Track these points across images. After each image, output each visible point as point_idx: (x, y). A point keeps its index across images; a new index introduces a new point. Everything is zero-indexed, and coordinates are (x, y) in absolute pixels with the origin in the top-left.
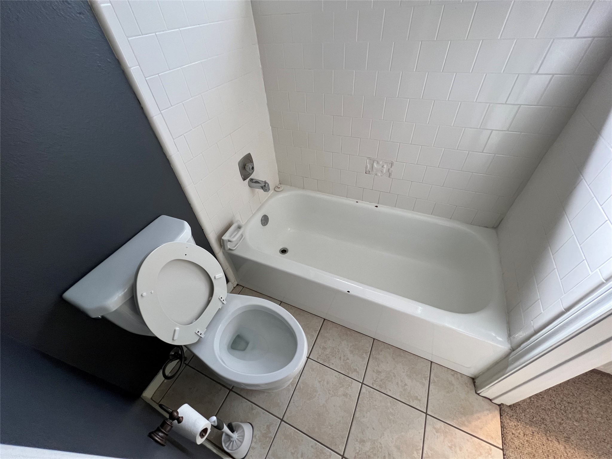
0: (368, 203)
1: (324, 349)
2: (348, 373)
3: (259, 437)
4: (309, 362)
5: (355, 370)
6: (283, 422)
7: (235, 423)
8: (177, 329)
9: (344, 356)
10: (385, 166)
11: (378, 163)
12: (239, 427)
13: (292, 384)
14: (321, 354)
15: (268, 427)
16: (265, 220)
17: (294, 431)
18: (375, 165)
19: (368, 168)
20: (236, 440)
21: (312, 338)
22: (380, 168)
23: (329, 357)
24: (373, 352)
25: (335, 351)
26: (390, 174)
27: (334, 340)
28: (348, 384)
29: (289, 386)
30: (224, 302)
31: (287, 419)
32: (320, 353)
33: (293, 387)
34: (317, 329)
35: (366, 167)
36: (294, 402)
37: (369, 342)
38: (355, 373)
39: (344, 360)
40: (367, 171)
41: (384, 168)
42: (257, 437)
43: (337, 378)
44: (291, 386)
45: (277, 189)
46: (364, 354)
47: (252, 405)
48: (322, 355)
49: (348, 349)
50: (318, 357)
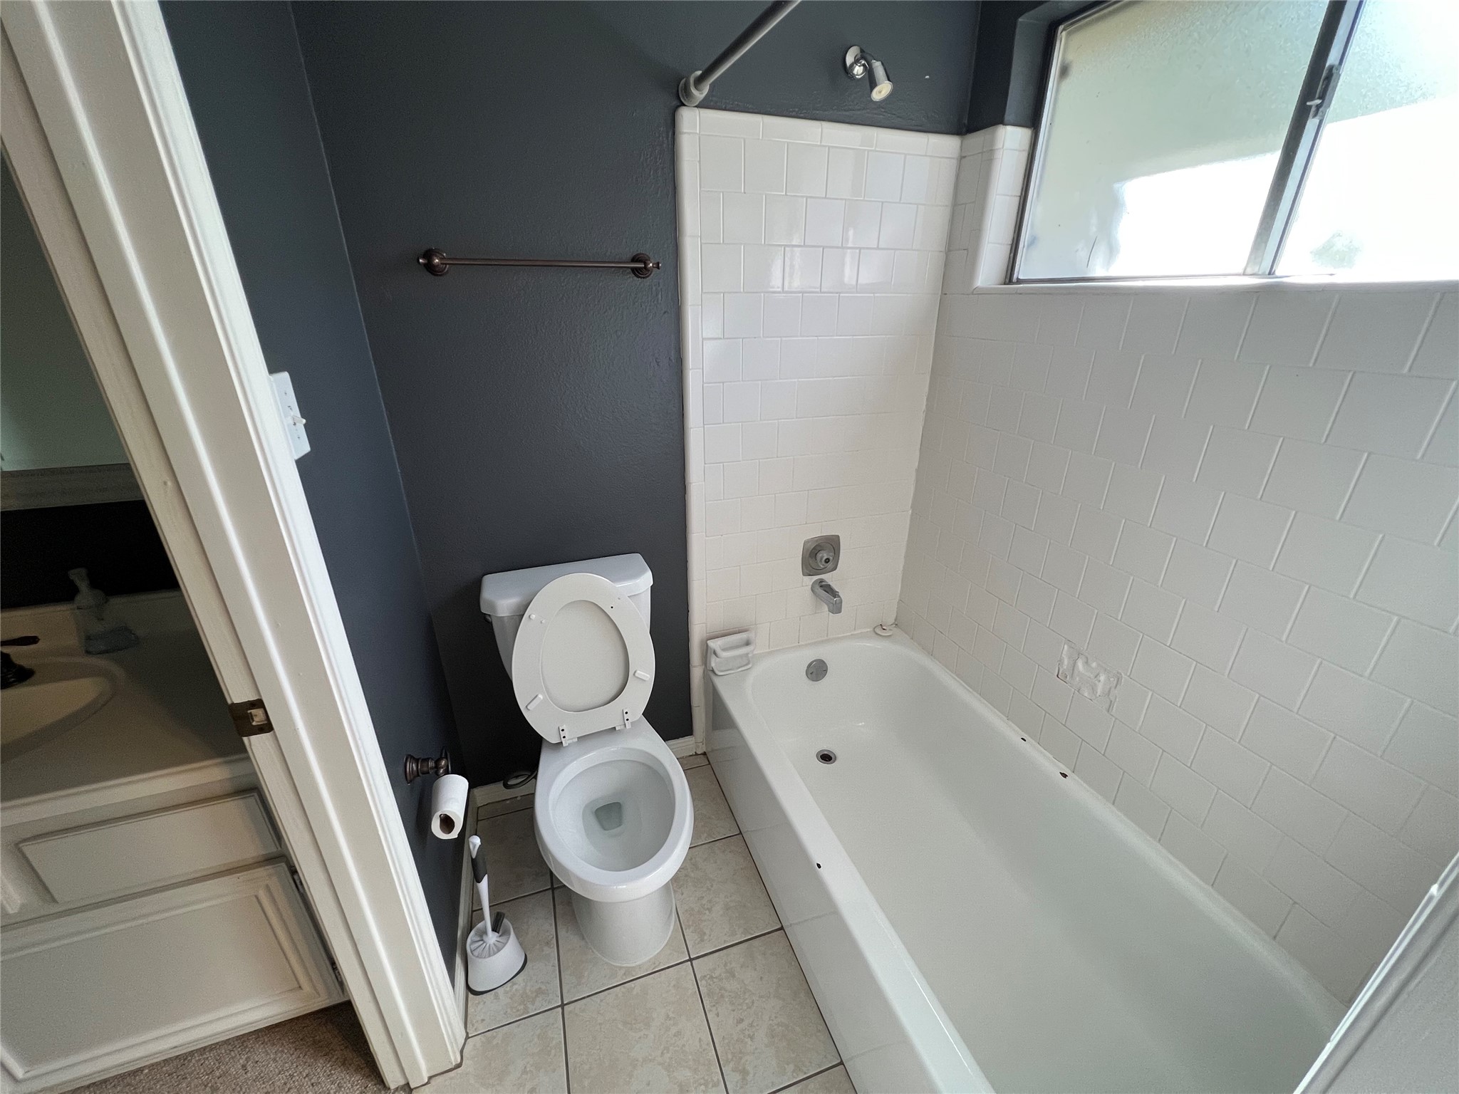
0: (1051, 756)
1: (731, 974)
2: (728, 1062)
3: (516, 990)
4: (684, 967)
5: (744, 1073)
6: (560, 1009)
7: (509, 923)
8: (540, 696)
9: (751, 1025)
10: (1102, 678)
11: (1087, 662)
12: (506, 933)
13: (628, 971)
14: (716, 978)
15: (539, 992)
16: (817, 670)
17: (560, 1042)
18: (1080, 664)
19: (1065, 667)
20: (488, 945)
21: (729, 936)
22: (1090, 677)
23: (722, 996)
24: (812, 1084)
25: (745, 999)
26: (1111, 701)
27: (761, 978)
28: (706, 1078)
29: (621, 968)
30: (628, 726)
31: (570, 1012)
32: (717, 973)
33: (624, 977)
34: (752, 932)
35: (1061, 662)
36: (601, 1001)
37: (825, 1057)
38: (737, 1077)
39: (743, 1031)
40: (1060, 672)
41: (1100, 681)
42: (515, 987)
43: (701, 1046)
44: (623, 972)
45: (879, 631)
46: (792, 1067)
47: (553, 937)
48: (715, 980)
49: (771, 1022)
50: (705, 976)
